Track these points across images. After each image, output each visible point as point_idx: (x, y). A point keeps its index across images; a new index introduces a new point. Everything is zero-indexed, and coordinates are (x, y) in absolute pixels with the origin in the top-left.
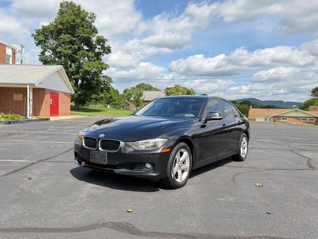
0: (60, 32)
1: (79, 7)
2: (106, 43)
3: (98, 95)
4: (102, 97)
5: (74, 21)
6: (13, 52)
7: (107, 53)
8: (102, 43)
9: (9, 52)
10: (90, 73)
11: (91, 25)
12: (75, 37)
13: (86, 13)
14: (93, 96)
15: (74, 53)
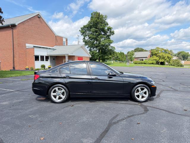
0: (91, 27)
1: (99, 13)
2: (112, 29)
3: (108, 56)
4: (110, 57)
5: (96, 21)
6: (66, 40)
7: (112, 35)
8: (110, 30)
9: (64, 40)
10: (104, 46)
11: (105, 22)
12: (97, 29)
13: (102, 16)
14: (106, 57)
15: (97, 37)
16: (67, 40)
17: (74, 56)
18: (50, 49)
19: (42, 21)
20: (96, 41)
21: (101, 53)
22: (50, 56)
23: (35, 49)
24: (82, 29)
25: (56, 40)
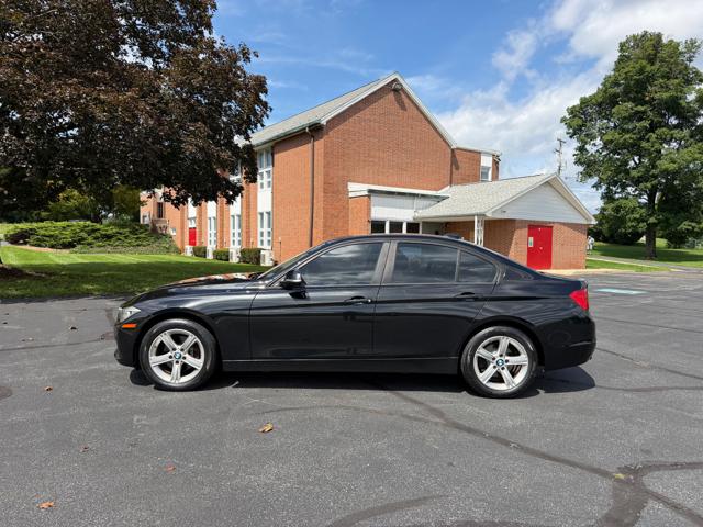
0: (613, 101)
3: (699, 223)
5: (641, 71)
6: (494, 161)
9: (486, 162)
10: (675, 174)
11: (686, 68)
12: (644, 103)
13: (673, 46)
14: (685, 226)
15: (642, 138)
16: (496, 163)
17: (512, 221)
18: (423, 196)
19: (406, 101)
20: (636, 158)
21: (661, 209)
22: (424, 222)
23: (374, 199)
24: (572, 111)
25: (454, 163)
